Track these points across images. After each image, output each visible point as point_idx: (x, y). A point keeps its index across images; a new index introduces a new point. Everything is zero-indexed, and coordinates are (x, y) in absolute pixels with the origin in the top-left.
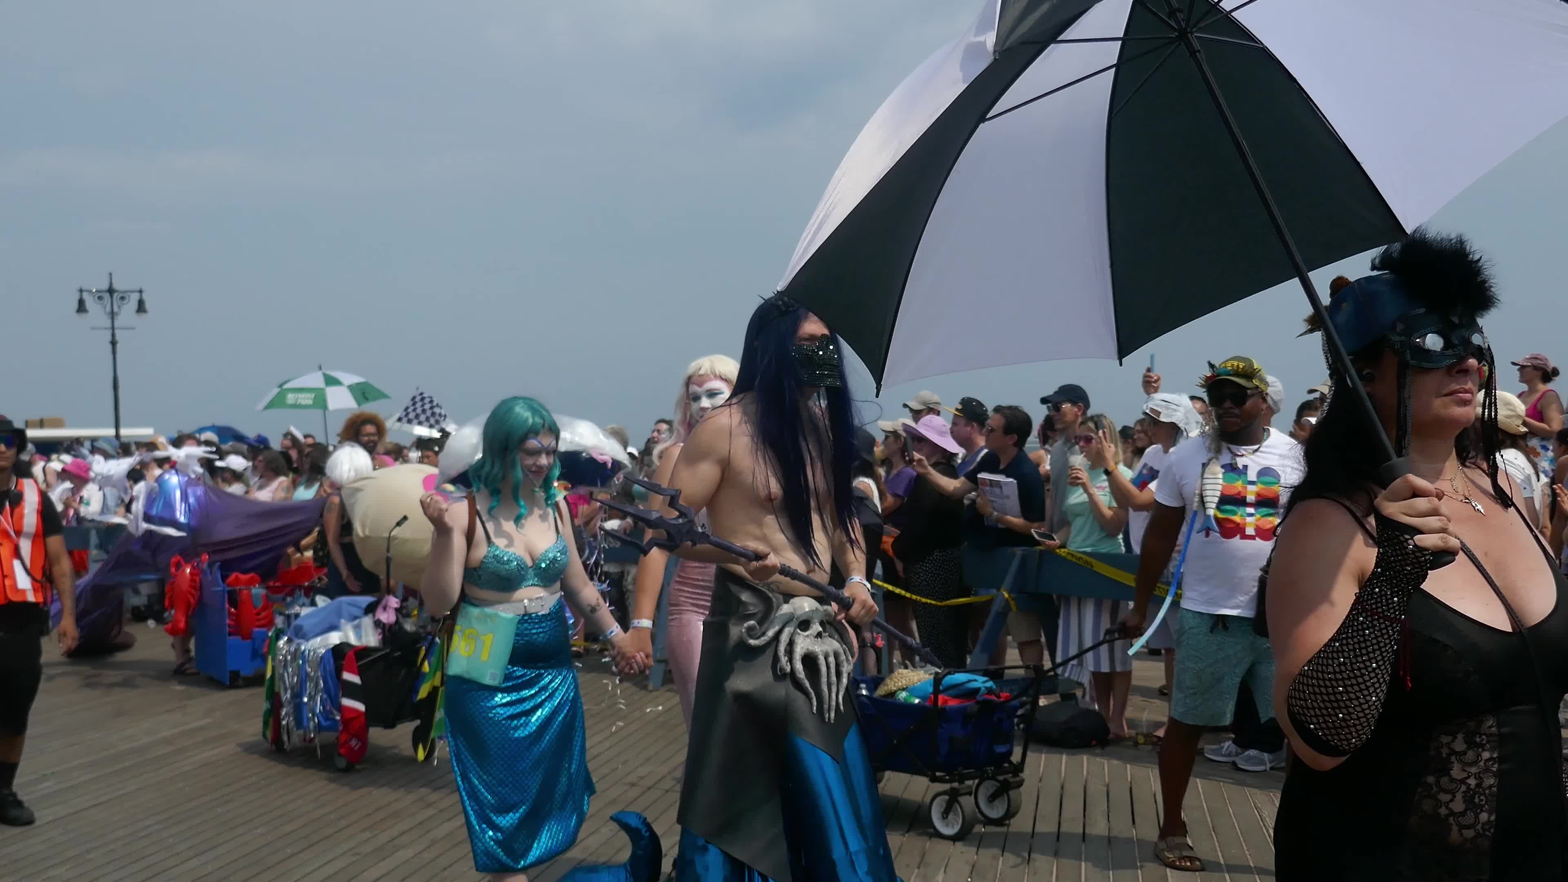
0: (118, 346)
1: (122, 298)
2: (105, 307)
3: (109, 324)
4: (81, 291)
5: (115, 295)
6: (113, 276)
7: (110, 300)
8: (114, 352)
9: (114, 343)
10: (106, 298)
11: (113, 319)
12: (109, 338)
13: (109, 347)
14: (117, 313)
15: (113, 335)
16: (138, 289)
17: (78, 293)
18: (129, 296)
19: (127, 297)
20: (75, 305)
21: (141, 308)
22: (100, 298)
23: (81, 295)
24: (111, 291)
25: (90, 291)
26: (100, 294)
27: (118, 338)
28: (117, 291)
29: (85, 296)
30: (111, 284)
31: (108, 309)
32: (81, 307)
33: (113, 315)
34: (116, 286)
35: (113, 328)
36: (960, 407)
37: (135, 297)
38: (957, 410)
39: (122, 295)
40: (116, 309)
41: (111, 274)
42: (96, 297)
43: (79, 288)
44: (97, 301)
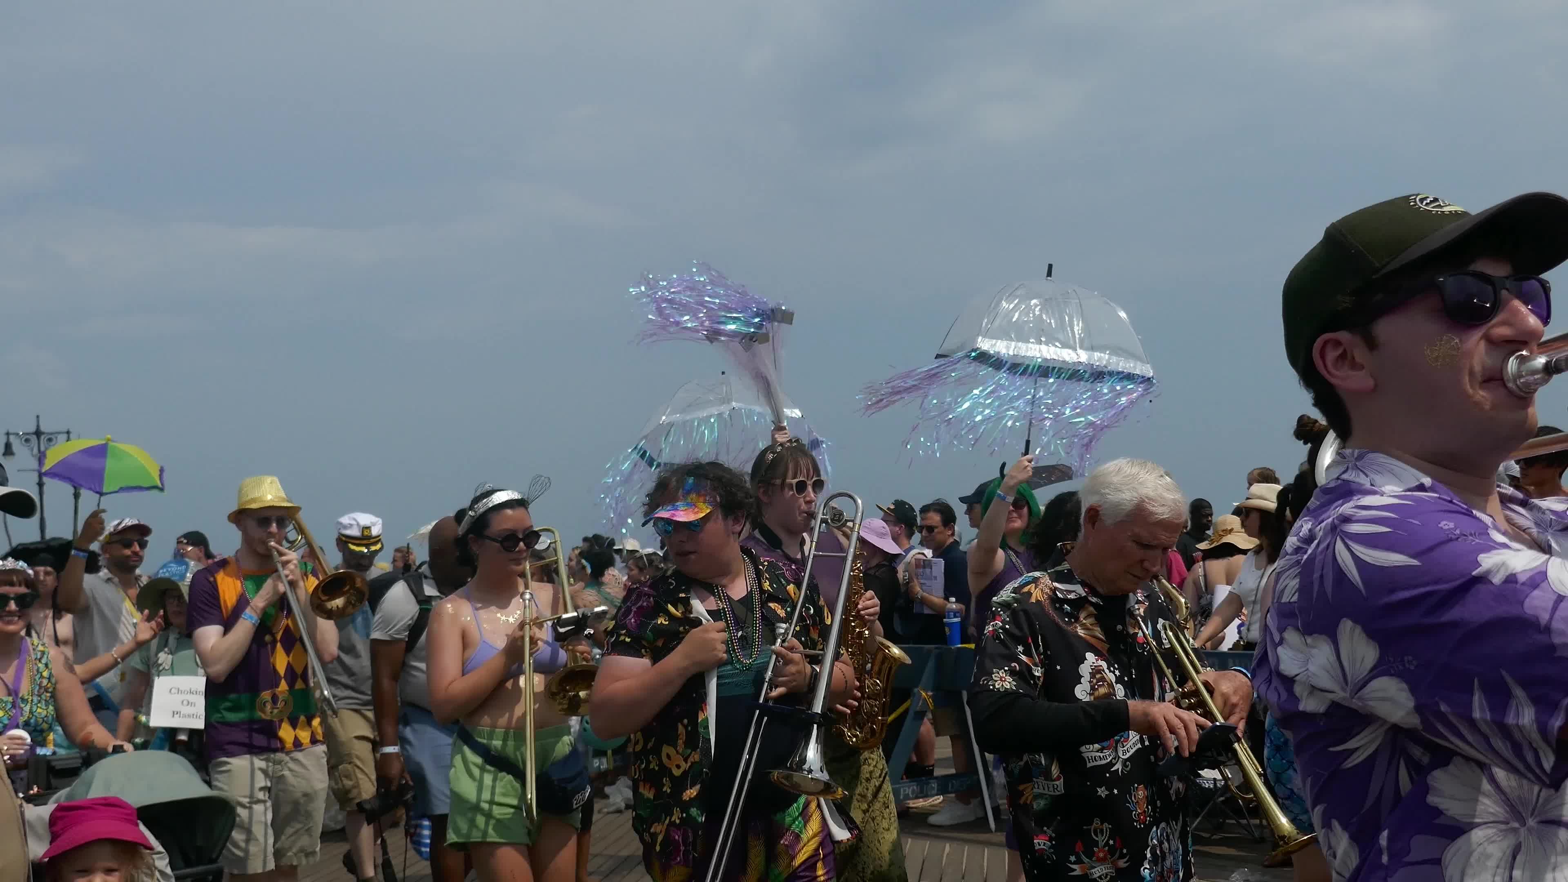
1: (50, 440)
2: (32, 450)
4: (8, 434)
5: (42, 437)
6: (40, 419)
7: (36, 442)
10: (32, 440)
16: (66, 430)
17: (6, 437)
18: (56, 438)
19: (55, 439)
22: (27, 440)
24: (38, 433)
25: (17, 434)
26: (28, 437)
28: (43, 433)
29: (12, 438)
30: (38, 426)
31: (35, 451)
32: (8, 450)
34: (43, 428)
36: (892, 507)
39: (50, 436)
41: (38, 417)
42: (23, 440)
43: (6, 431)
44: (23, 442)
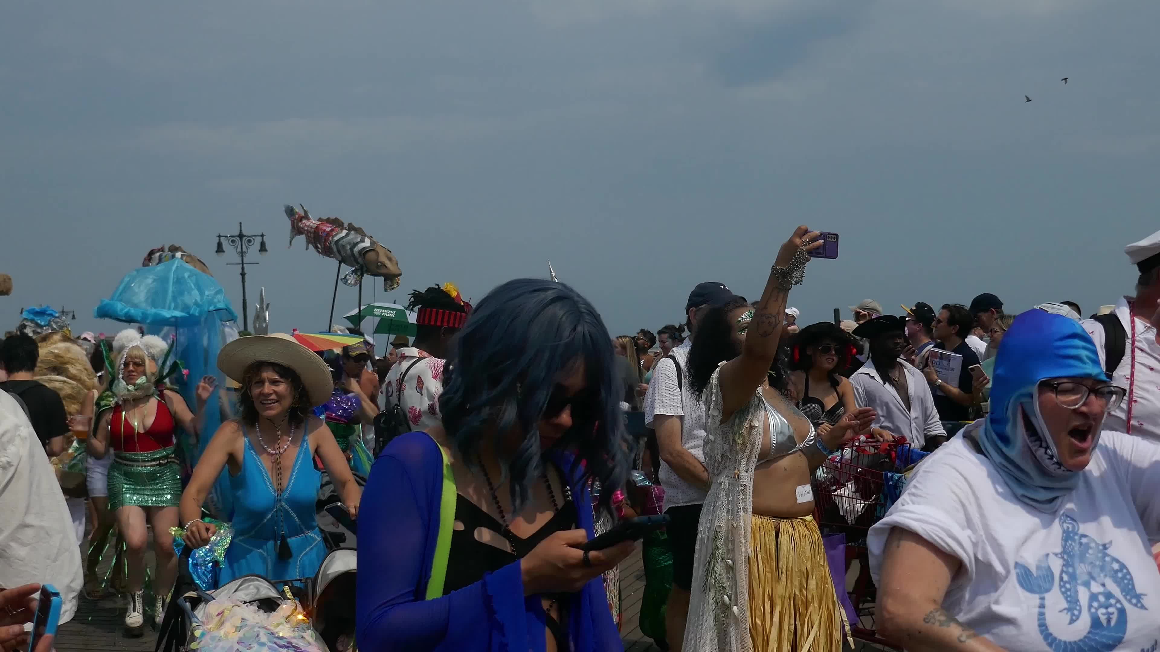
0: (246, 276)
1: (249, 241)
2: (237, 248)
3: (239, 260)
4: (219, 236)
5: (244, 239)
6: (242, 225)
7: (240, 242)
8: (243, 281)
9: (243, 275)
10: (237, 242)
11: (242, 256)
12: (240, 271)
13: (240, 277)
14: (245, 252)
15: (243, 269)
16: (261, 234)
17: (218, 238)
18: (254, 239)
20: (216, 248)
21: (263, 248)
22: (233, 241)
23: (219, 239)
24: (241, 236)
25: (227, 237)
26: (234, 238)
27: (246, 271)
28: (245, 236)
29: (222, 239)
30: (241, 230)
31: (239, 249)
32: (220, 249)
33: (242, 254)
34: (244, 232)
35: (243, 264)
36: (914, 308)
37: (258, 240)
38: (911, 310)
39: (249, 238)
40: (244, 249)
41: (240, 223)
42: (230, 241)
43: (218, 235)
44: (231, 244)
